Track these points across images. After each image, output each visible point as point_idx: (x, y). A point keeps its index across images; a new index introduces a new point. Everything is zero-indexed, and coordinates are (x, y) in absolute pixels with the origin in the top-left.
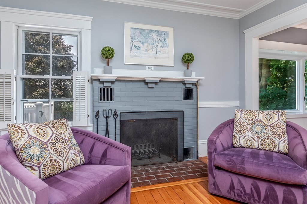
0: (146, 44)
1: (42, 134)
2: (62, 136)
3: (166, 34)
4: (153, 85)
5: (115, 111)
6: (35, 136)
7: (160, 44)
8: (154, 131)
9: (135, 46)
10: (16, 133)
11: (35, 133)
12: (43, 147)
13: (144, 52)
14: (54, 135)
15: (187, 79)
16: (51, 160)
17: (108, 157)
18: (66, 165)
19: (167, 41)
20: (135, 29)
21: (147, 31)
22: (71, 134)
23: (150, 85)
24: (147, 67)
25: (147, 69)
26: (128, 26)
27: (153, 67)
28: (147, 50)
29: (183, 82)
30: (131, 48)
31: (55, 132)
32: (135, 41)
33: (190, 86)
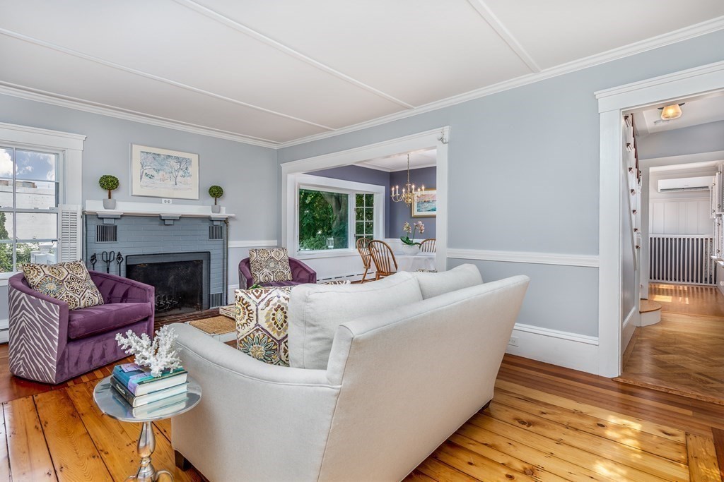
0: (161, 173)
1: (58, 273)
2: (79, 276)
3: (188, 161)
4: (171, 222)
5: (119, 254)
6: (50, 274)
7: (181, 173)
8: (173, 277)
9: (146, 174)
10: (32, 272)
11: (50, 272)
12: (60, 284)
13: (158, 182)
14: (70, 275)
15: (214, 215)
16: (67, 296)
17: (129, 296)
18: (82, 302)
19: (190, 169)
20: (147, 153)
21: (162, 156)
22: (89, 275)
23: (167, 222)
24: (163, 200)
25: (163, 202)
26: (137, 150)
27: (171, 200)
28: (162, 180)
29: (210, 219)
30: (141, 176)
31: (71, 272)
32: (147, 168)
33: (218, 223)
